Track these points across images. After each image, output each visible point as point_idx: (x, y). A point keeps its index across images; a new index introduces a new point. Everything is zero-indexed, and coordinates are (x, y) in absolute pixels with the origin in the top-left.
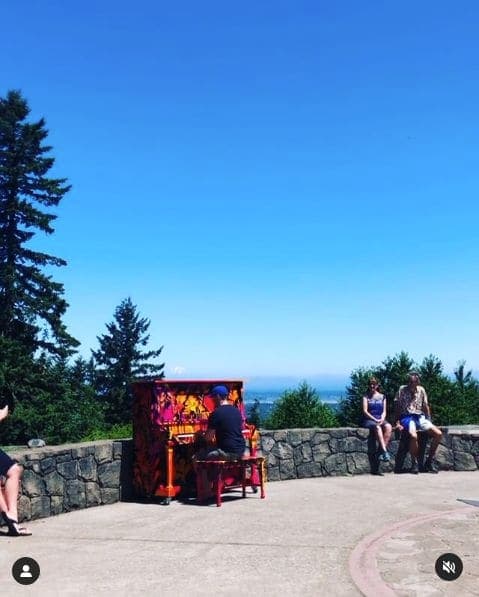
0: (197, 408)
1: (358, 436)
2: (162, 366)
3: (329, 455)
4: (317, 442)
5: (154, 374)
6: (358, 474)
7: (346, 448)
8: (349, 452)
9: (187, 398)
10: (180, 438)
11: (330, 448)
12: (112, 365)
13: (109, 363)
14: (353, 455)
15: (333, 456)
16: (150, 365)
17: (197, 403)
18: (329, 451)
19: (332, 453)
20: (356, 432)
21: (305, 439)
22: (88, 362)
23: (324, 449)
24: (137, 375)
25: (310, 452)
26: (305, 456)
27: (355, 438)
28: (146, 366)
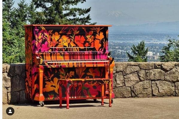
0: (69, 44)
1: (162, 68)
2: (88, 10)
3: (138, 82)
4: (128, 72)
5: (82, 17)
6: (160, 96)
7: (152, 77)
8: (154, 80)
9: (61, 37)
10: (49, 64)
11: (139, 76)
12: (47, 9)
13: (44, 7)
14: (158, 82)
15: (141, 83)
16: (79, 10)
17: (69, 40)
18: (138, 79)
19: (141, 81)
20: (161, 65)
21: (118, 70)
22: (29, 6)
23: (134, 77)
24: (68, 18)
25: (122, 79)
26: (118, 82)
27: (159, 70)
28: (75, 10)
